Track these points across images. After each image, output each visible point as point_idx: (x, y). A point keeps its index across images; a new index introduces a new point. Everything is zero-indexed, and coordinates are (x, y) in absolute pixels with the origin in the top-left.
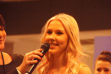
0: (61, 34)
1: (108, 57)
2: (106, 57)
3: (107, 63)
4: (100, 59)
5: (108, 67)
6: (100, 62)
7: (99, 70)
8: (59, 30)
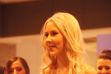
0: (56, 34)
1: (108, 55)
2: (106, 55)
3: (108, 61)
4: (101, 57)
5: (109, 65)
6: (101, 60)
7: (100, 68)
8: (53, 31)
